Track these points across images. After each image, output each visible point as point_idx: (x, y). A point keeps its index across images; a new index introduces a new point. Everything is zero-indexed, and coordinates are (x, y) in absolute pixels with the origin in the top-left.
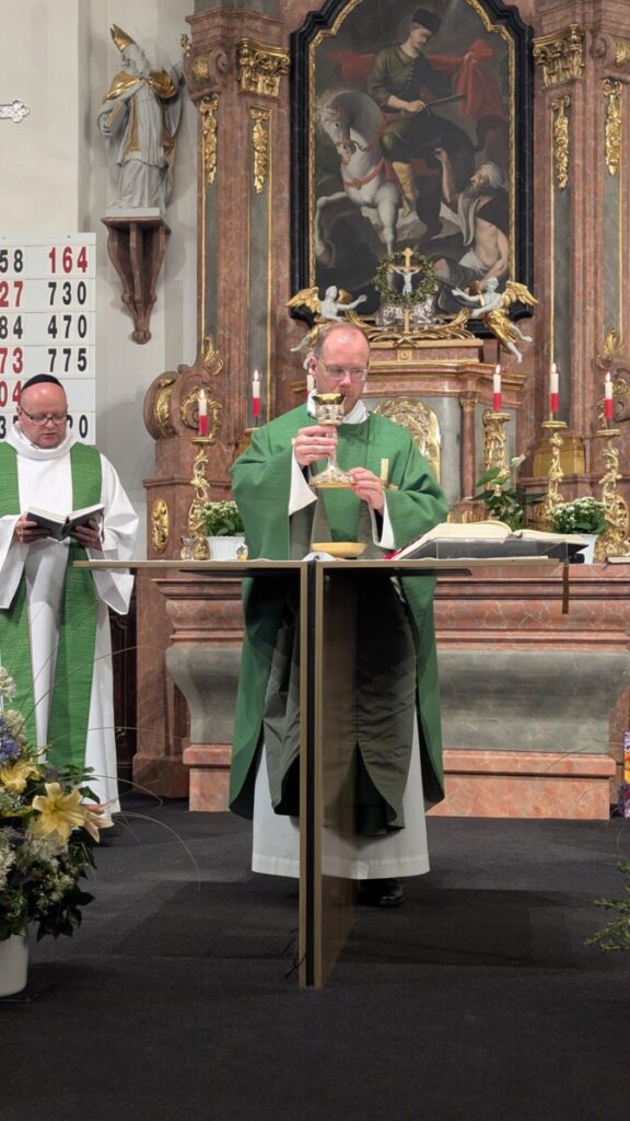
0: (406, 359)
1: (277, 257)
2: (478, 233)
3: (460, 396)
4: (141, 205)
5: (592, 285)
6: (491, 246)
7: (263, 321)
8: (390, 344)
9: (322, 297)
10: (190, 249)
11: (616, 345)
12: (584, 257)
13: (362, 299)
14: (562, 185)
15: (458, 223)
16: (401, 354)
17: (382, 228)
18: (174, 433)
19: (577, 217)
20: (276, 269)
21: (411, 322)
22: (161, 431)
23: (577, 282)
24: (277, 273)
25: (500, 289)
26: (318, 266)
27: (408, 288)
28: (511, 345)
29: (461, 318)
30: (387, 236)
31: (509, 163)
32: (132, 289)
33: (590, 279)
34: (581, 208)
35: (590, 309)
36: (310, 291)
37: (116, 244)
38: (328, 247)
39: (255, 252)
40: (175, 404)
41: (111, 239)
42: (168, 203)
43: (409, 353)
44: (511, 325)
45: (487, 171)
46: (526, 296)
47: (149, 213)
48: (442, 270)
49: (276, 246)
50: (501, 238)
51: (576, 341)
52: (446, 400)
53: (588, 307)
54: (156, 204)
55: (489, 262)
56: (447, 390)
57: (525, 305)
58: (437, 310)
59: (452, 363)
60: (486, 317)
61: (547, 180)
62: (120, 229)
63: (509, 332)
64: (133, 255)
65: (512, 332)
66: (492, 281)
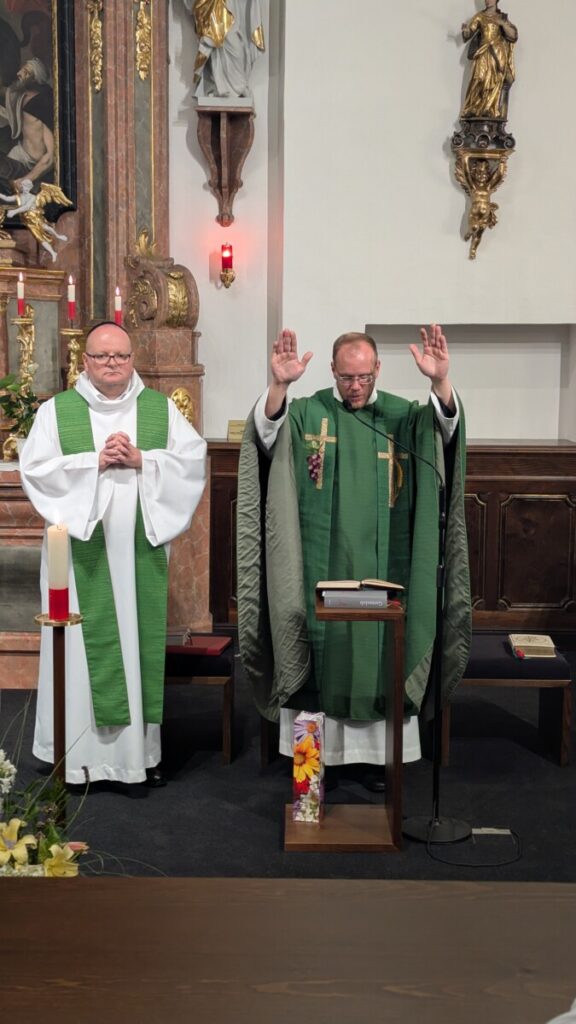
2: (25, 127)
5: (124, 186)
6: (37, 140)
11: (149, 243)
12: (117, 160)
14: (97, 87)
15: (6, 116)
19: (109, 121)
23: (110, 183)
25: (35, 191)
28: (46, 245)
31: (53, 59)
33: (122, 181)
34: (114, 112)
35: (123, 209)
44: (46, 227)
45: (33, 67)
46: (62, 199)
50: (47, 132)
51: (110, 239)
53: (120, 208)
55: (36, 155)
57: (60, 206)
60: (22, 217)
61: (85, 80)
63: (43, 233)
65: (47, 232)
66: (26, 183)
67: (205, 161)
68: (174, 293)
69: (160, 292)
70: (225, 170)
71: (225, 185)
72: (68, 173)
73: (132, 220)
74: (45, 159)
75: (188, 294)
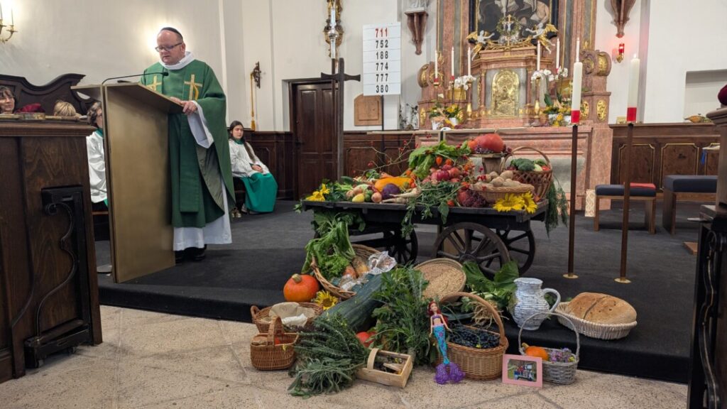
0: (507, 55)
1: (464, 21)
2: (538, 7)
3: (527, 68)
4: (418, 7)
5: (580, 23)
6: (542, 11)
7: (459, 44)
8: (502, 50)
9: (479, 35)
10: (435, 20)
11: (588, 45)
12: (577, 13)
13: (493, 34)
15: (530, 3)
16: (506, 53)
17: (502, 8)
18: (427, 85)
20: (464, 25)
21: (510, 42)
22: (423, 85)
23: (574, 22)
24: (464, 27)
25: (544, 27)
26: (479, 23)
27: (509, 29)
28: (547, 48)
29: (529, 39)
30: (504, 11)
32: (415, 37)
33: (579, 21)
35: (579, 32)
36: (474, 33)
37: (410, 21)
38: (482, 17)
39: (456, 20)
40: (428, 75)
41: (408, 19)
42: (428, 5)
43: (509, 53)
44: (548, 41)
46: (553, 29)
47: (420, 9)
48: (524, 21)
49: (464, 18)
50: (546, 7)
52: (522, 69)
53: (577, 32)
54: (423, 6)
55: (541, 17)
56: (522, 65)
57: (554, 32)
58: (521, 36)
59: (524, 56)
60: (538, 38)
62: (411, 16)
63: (547, 43)
64: (415, 24)
65: (548, 43)
66: (541, 25)
67: (612, 12)
68: (601, 62)
69: (595, 62)
70: (622, 14)
71: (621, 20)
72: (555, 19)
73: (583, 36)
74: (545, 18)
75: (607, 62)
